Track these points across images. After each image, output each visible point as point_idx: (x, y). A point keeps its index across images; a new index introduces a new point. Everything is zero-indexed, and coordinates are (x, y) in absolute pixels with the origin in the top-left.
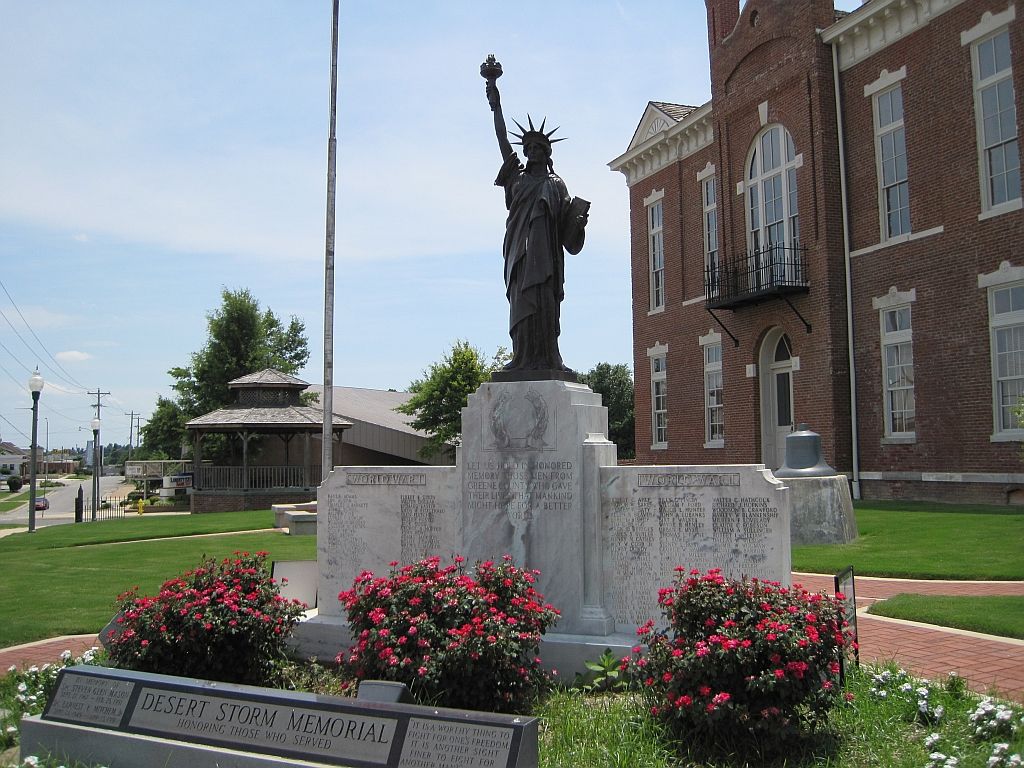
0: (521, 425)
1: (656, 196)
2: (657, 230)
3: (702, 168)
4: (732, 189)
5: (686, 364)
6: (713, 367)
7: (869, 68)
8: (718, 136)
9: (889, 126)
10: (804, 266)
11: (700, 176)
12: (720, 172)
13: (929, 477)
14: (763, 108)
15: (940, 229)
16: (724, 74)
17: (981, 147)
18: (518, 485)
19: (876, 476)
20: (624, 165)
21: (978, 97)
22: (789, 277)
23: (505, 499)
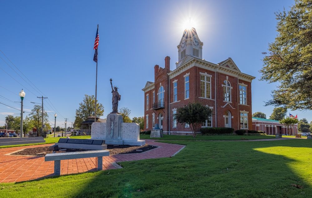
0: (113, 118)
1: (148, 95)
2: (148, 99)
3: (153, 91)
4: (156, 94)
5: (150, 117)
6: (154, 118)
7: (173, 79)
8: (155, 87)
9: (175, 87)
10: (164, 105)
11: (153, 92)
12: (155, 92)
13: (177, 132)
14: (161, 83)
15: (180, 101)
16: (156, 79)
17: (185, 91)
18: (112, 124)
19: (172, 132)
20: (144, 90)
21: (185, 84)
22: (162, 106)
23: (111, 126)
